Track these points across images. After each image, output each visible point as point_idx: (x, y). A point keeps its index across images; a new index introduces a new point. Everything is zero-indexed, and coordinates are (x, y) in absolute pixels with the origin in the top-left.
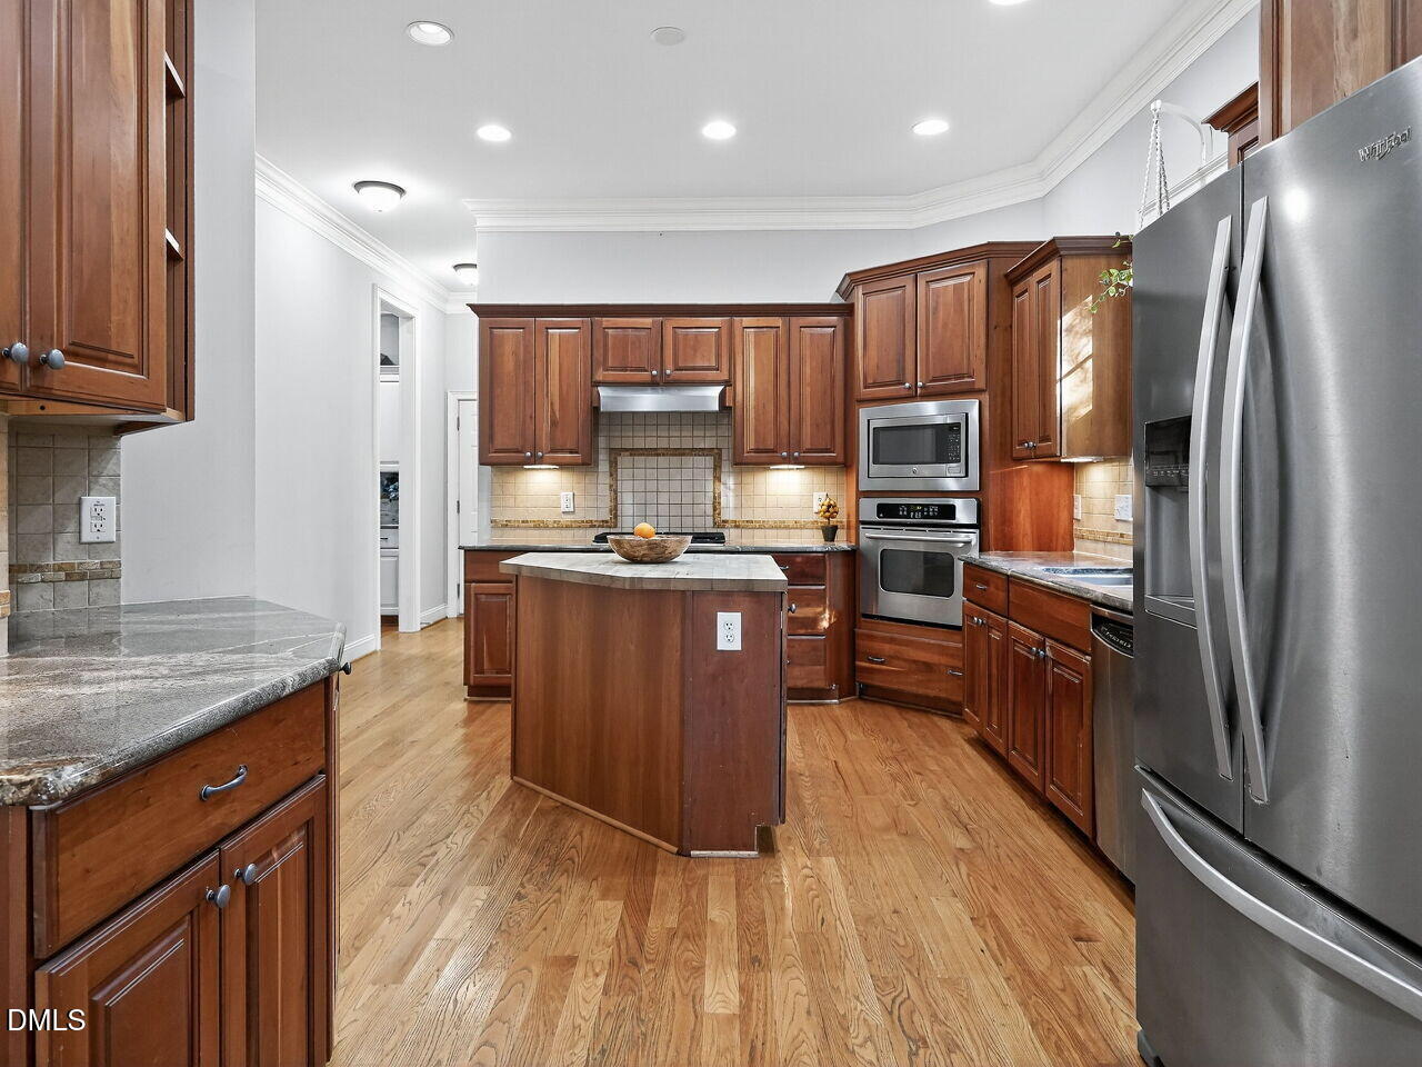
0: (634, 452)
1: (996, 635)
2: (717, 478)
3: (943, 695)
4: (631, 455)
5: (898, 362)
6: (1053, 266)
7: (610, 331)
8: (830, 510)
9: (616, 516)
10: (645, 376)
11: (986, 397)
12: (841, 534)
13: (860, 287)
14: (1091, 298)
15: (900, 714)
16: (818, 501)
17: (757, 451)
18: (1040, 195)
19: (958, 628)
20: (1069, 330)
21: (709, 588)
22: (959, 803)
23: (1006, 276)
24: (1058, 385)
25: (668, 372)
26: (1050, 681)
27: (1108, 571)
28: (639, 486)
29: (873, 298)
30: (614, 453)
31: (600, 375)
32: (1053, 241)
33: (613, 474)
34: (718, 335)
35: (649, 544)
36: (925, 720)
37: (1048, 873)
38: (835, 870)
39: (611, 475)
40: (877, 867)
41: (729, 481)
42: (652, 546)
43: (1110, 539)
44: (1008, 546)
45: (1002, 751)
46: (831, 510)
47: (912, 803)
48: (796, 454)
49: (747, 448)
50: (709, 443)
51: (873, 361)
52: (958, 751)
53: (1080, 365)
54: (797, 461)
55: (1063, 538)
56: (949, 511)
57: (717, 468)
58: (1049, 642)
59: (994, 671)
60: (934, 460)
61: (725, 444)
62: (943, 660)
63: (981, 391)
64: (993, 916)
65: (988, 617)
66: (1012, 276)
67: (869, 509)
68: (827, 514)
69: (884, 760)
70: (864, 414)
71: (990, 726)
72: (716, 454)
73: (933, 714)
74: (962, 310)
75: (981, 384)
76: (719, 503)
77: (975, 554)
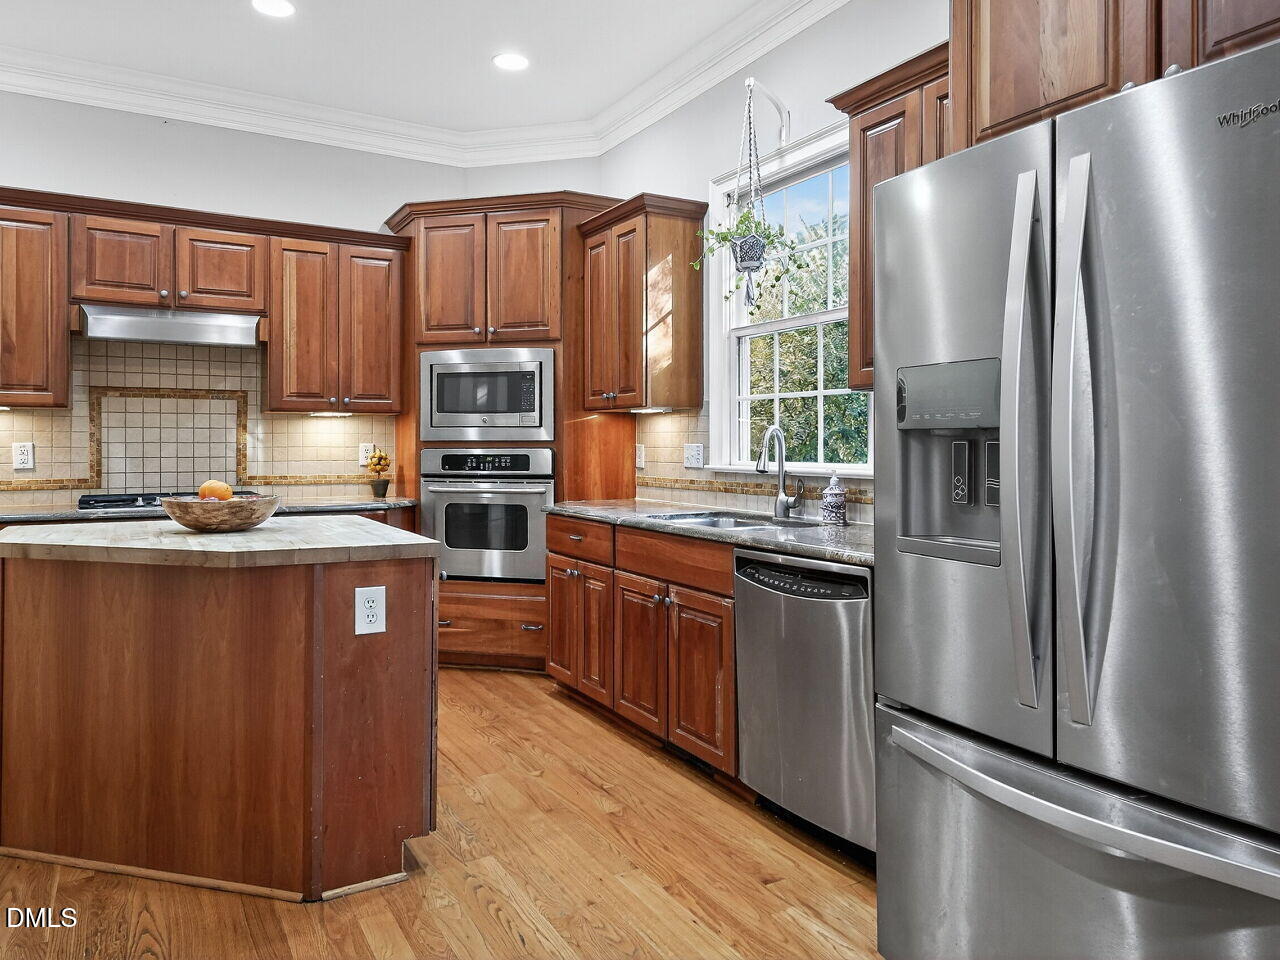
0: (124, 392)
1: (595, 585)
2: (242, 427)
3: (516, 651)
4: (121, 395)
5: (466, 303)
6: (638, 221)
7: (98, 234)
8: (381, 463)
9: (99, 473)
10: (150, 296)
11: (560, 347)
12: (392, 489)
13: (422, 221)
14: (671, 256)
15: (473, 679)
16: (364, 453)
17: (299, 395)
18: (597, 154)
19: (541, 582)
20: (654, 286)
21: (344, 559)
22: (580, 763)
23: (579, 227)
24: (644, 337)
25: (184, 293)
26: (675, 627)
27: (697, 515)
28: (134, 435)
29: (433, 233)
30: (97, 393)
31: (82, 290)
32: (642, 196)
33: (95, 418)
34: (251, 257)
35: (231, 506)
36: (500, 680)
37: (701, 819)
38: (501, 871)
39: (92, 420)
40: (541, 854)
41: (257, 429)
42: (236, 509)
43: (677, 485)
44: (580, 495)
45: (607, 702)
46: (383, 462)
47: (538, 773)
48: (347, 400)
49: (287, 391)
50: (231, 384)
51: (438, 302)
52: (549, 708)
53: (663, 320)
54: (346, 408)
55: (627, 486)
56: (522, 462)
57: (242, 413)
58: (673, 589)
59: (594, 622)
60: (506, 409)
61: (253, 387)
62: (516, 616)
63: (555, 341)
64: (681, 879)
65: (585, 567)
66: (585, 229)
67: (433, 461)
68: (378, 467)
69: (483, 731)
70: (427, 358)
71: (588, 678)
72: (242, 398)
73: (505, 672)
74: (536, 258)
75: (555, 333)
76: (245, 456)
77: (551, 504)
